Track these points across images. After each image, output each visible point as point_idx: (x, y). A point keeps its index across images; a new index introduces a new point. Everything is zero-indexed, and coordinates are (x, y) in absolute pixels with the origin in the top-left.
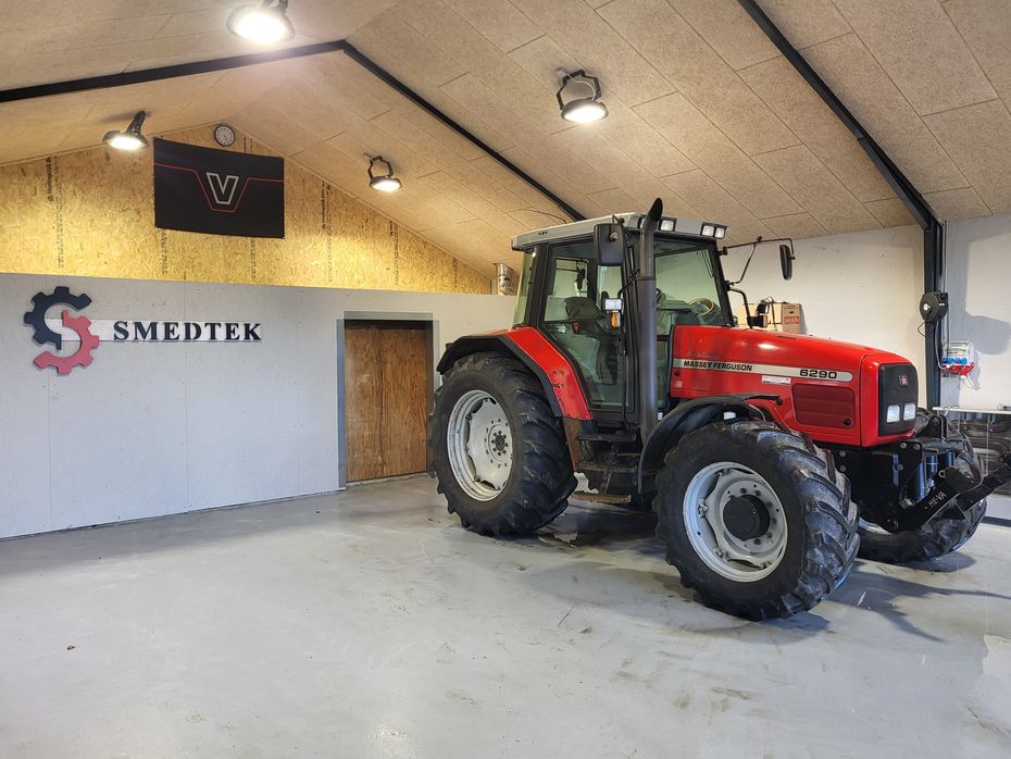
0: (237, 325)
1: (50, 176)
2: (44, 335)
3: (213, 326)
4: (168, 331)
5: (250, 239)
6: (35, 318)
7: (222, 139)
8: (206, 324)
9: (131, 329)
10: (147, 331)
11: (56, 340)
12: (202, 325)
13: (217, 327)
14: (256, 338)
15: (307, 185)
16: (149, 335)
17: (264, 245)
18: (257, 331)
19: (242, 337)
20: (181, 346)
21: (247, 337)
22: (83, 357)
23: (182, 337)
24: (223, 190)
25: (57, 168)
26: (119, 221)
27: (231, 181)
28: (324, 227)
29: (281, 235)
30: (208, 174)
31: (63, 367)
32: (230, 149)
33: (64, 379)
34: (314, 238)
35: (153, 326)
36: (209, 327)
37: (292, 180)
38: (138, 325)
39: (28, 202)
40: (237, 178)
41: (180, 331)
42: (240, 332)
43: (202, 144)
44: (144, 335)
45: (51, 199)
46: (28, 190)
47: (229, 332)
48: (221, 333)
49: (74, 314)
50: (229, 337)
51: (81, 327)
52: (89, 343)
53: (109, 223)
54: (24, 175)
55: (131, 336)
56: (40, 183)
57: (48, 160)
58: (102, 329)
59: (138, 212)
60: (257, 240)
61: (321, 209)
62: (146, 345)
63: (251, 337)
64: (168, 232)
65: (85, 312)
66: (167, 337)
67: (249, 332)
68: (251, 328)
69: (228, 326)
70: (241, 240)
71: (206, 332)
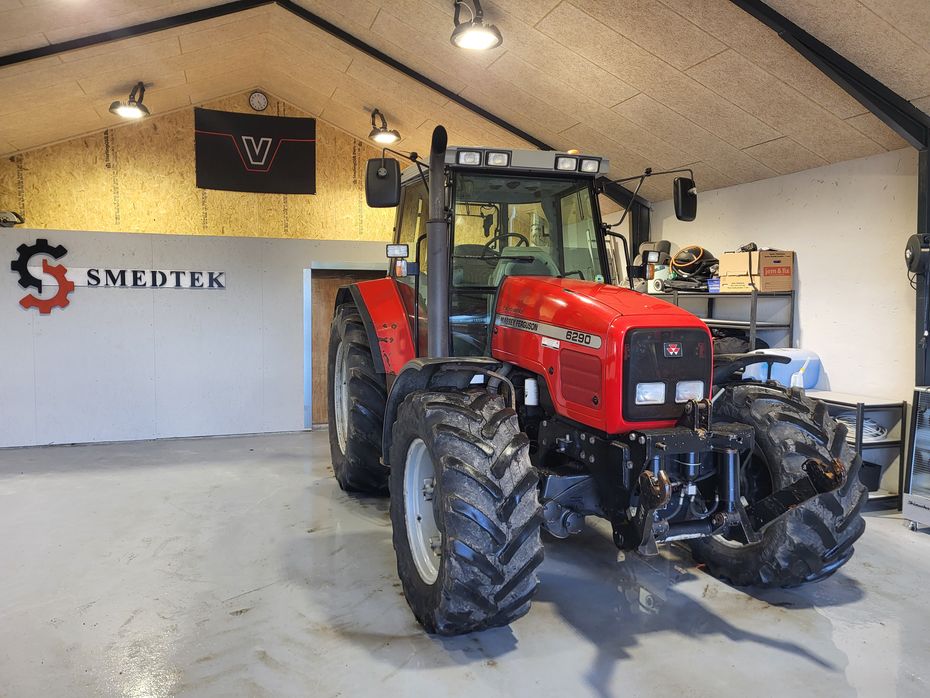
0: (201, 273)
1: (107, 146)
2: (27, 280)
3: (178, 275)
4: (136, 279)
5: (282, 196)
6: (19, 266)
7: (256, 105)
8: (171, 273)
9: (102, 276)
10: (117, 278)
11: (38, 284)
12: (167, 273)
13: (181, 275)
14: (220, 285)
15: (339, 143)
16: (119, 282)
17: (296, 202)
18: (221, 280)
19: (206, 285)
20: (149, 291)
21: (211, 285)
22: (61, 300)
23: (149, 283)
24: (257, 152)
25: (113, 139)
26: (166, 183)
27: (266, 143)
28: (355, 182)
29: (312, 191)
30: (244, 138)
31: (45, 307)
32: (264, 113)
33: (46, 317)
34: (346, 193)
35: (122, 273)
36: (174, 275)
37: (323, 139)
38: (109, 273)
39: (90, 169)
40: (270, 140)
41: (147, 279)
42: (204, 280)
43: (239, 110)
44: (114, 281)
45: (108, 166)
46: (90, 160)
47: (193, 280)
48: (186, 281)
49: (53, 262)
50: (193, 284)
51: (59, 273)
52: (67, 287)
53: (157, 185)
54: (87, 146)
55: (103, 282)
56: (100, 152)
57: (106, 133)
58: (77, 275)
59: (182, 175)
60: (289, 196)
61: (352, 165)
62: (116, 290)
63: (215, 285)
64: (208, 191)
65: (63, 261)
66: (135, 284)
67: (212, 280)
68: (214, 277)
69: (193, 274)
70: (274, 196)
71: (171, 280)
